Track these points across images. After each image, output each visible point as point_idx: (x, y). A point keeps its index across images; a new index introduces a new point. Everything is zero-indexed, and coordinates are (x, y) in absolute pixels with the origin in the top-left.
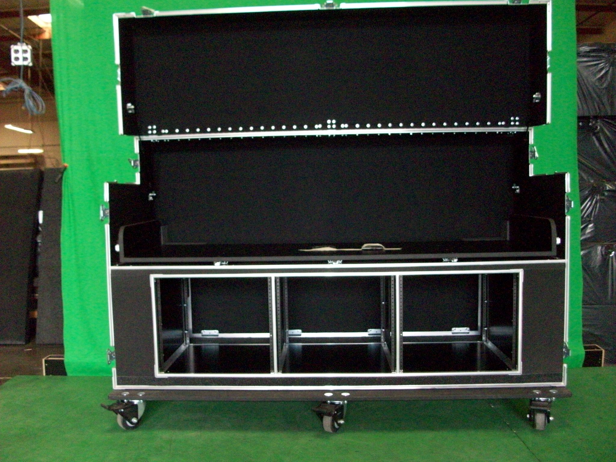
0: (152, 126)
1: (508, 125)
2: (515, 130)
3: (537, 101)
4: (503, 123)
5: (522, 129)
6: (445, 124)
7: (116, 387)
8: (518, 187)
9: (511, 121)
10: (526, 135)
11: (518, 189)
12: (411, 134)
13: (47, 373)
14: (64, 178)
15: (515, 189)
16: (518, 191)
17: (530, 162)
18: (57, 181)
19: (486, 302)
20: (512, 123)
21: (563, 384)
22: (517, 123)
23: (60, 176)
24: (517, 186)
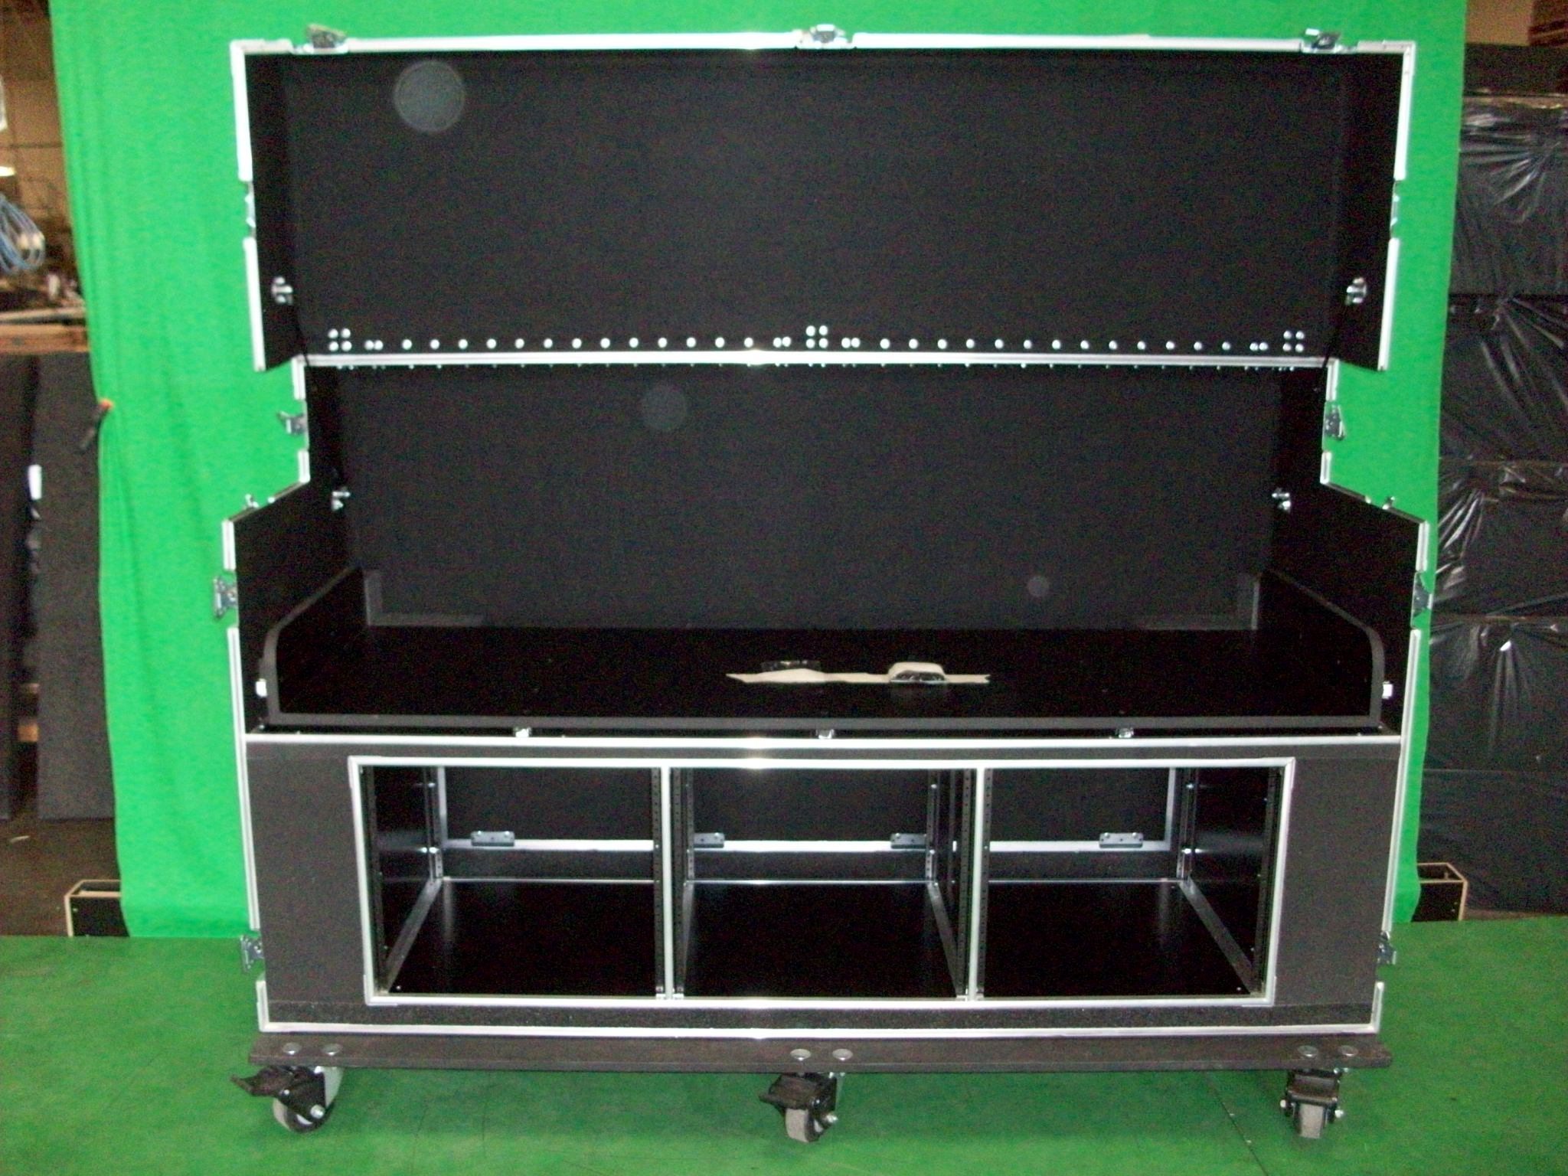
0: (339, 330)
1: (1275, 350)
2: (1292, 363)
3: (1357, 300)
4: (1263, 346)
5: (1312, 362)
6: (1113, 345)
7: (268, 1026)
8: (1287, 495)
9: (1284, 341)
10: (1320, 375)
11: (1286, 500)
12: (1023, 366)
13: (79, 931)
14: (102, 438)
15: (1280, 500)
16: (1287, 505)
17: (1323, 446)
18: (84, 445)
19: (1190, 786)
20: (1286, 347)
21: (1371, 1028)
22: (1300, 348)
23: (92, 432)
24: (1284, 491)
